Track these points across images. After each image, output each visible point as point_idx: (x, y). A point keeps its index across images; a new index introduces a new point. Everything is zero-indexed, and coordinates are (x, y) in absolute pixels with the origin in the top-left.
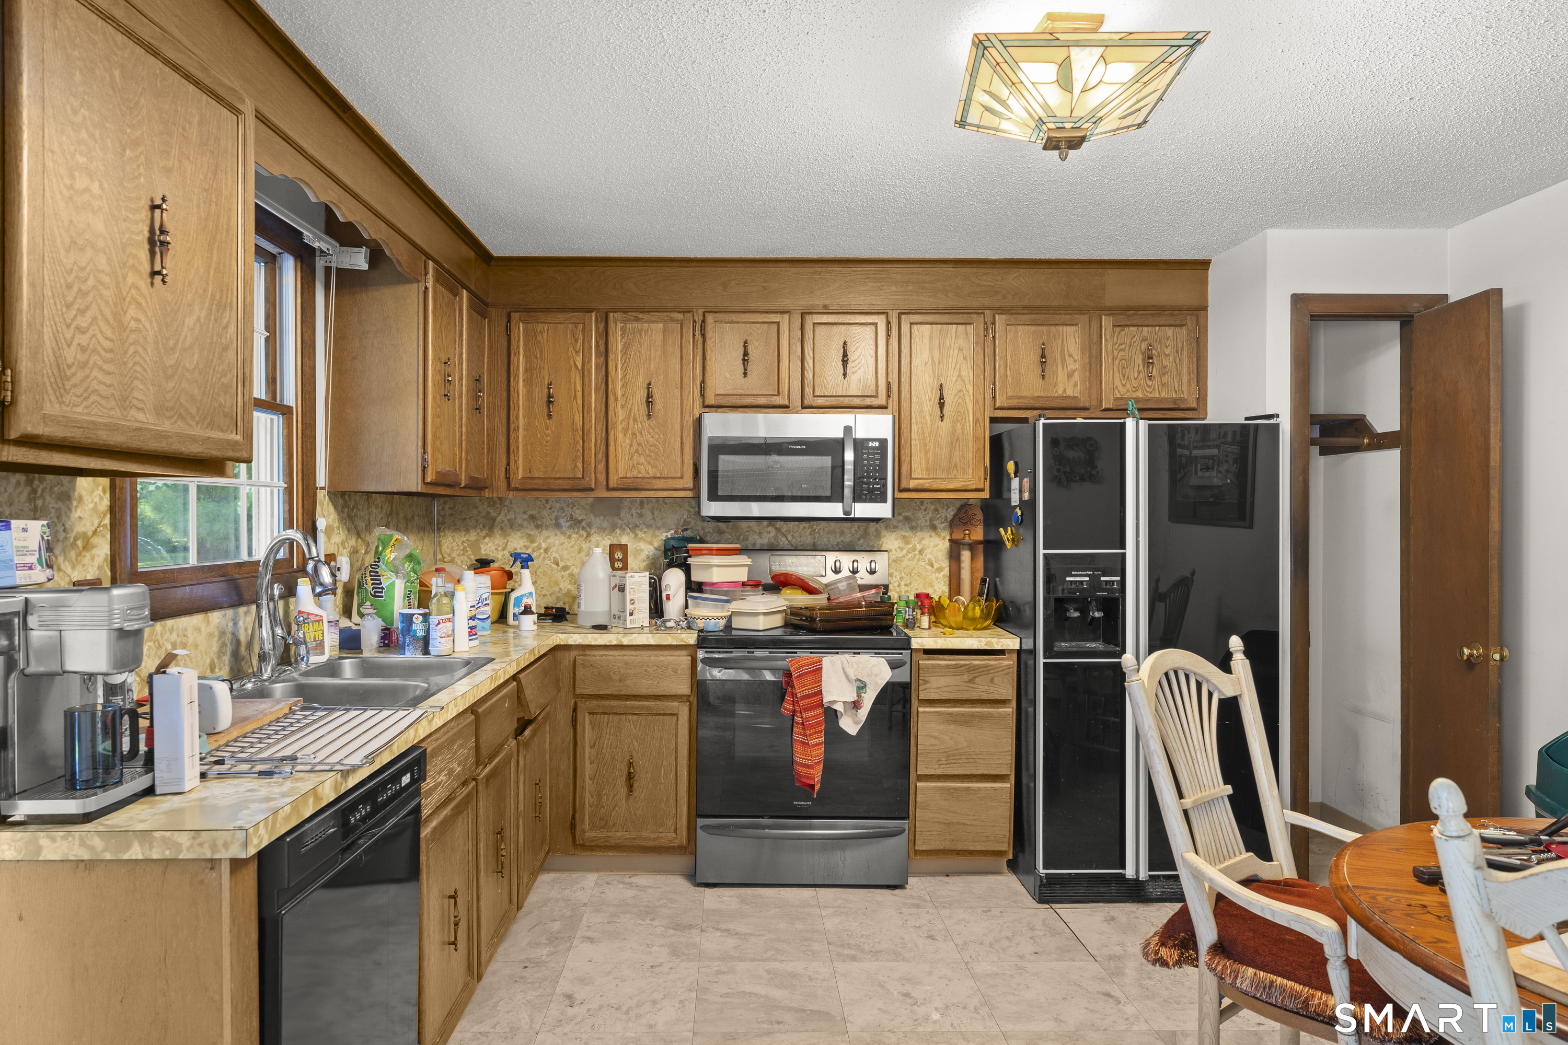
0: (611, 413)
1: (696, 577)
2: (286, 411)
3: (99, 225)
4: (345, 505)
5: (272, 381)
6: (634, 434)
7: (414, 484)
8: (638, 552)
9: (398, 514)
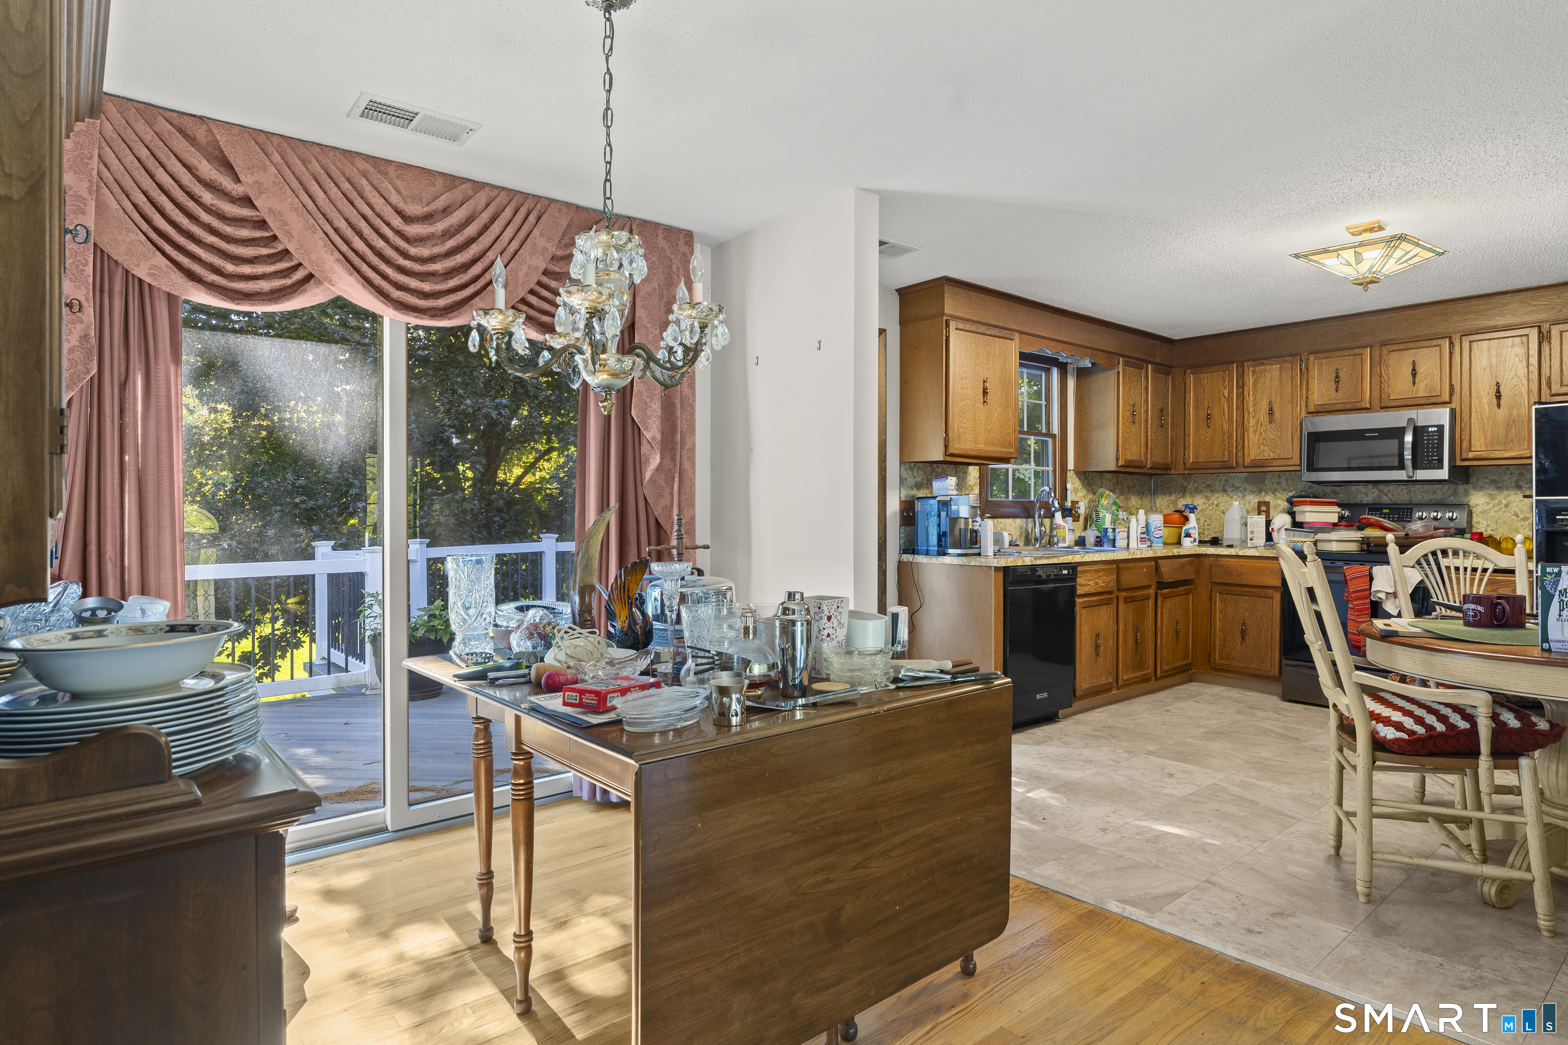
0: (1246, 422)
1: (1299, 519)
2: (1053, 436)
3: (969, 392)
4: (1086, 478)
5: (1048, 423)
6: (1261, 433)
7: (1112, 467)
8: (1277, 506)
9: (1122, 484)
